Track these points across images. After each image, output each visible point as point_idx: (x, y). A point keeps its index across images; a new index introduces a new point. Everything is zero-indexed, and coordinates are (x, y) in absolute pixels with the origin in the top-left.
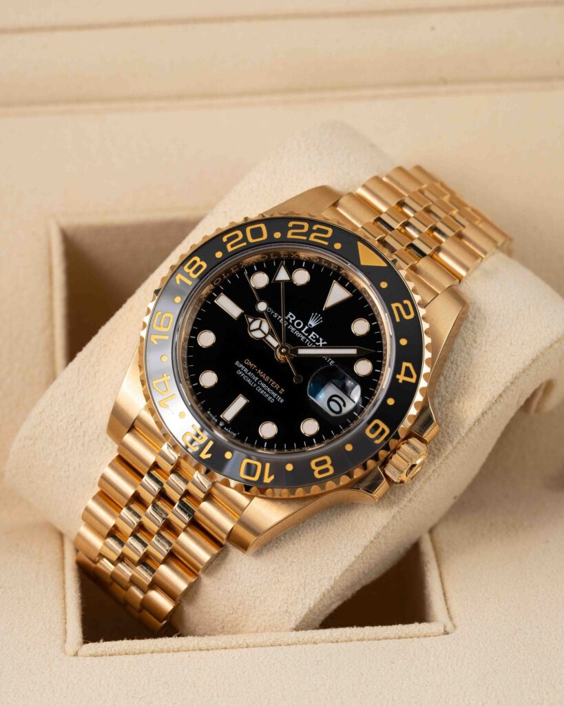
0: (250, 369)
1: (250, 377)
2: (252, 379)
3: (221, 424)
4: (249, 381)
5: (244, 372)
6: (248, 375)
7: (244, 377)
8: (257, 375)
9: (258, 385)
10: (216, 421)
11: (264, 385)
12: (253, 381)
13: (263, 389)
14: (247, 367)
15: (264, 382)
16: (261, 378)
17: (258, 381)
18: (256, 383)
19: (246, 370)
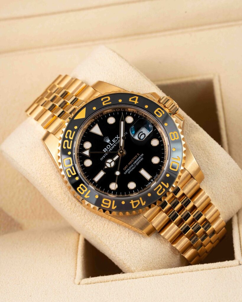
0: (128, 168)
1: (132, 168)
2: (132, 167)
3: (152, 180)
4: (133, 168)
5: (129, 171)
6: (131, 169)
7: (131, 170)
8: (131, 165)
9: (135, 164)
10: (150, 183)
11: (135, 162)
12: (133, 167)
13: (137, 162)
14: (127, 169)
15: (134, 162)
16: (132, 163)
17: (133, 165)
18: (134, 165)
19: (128, 170)
